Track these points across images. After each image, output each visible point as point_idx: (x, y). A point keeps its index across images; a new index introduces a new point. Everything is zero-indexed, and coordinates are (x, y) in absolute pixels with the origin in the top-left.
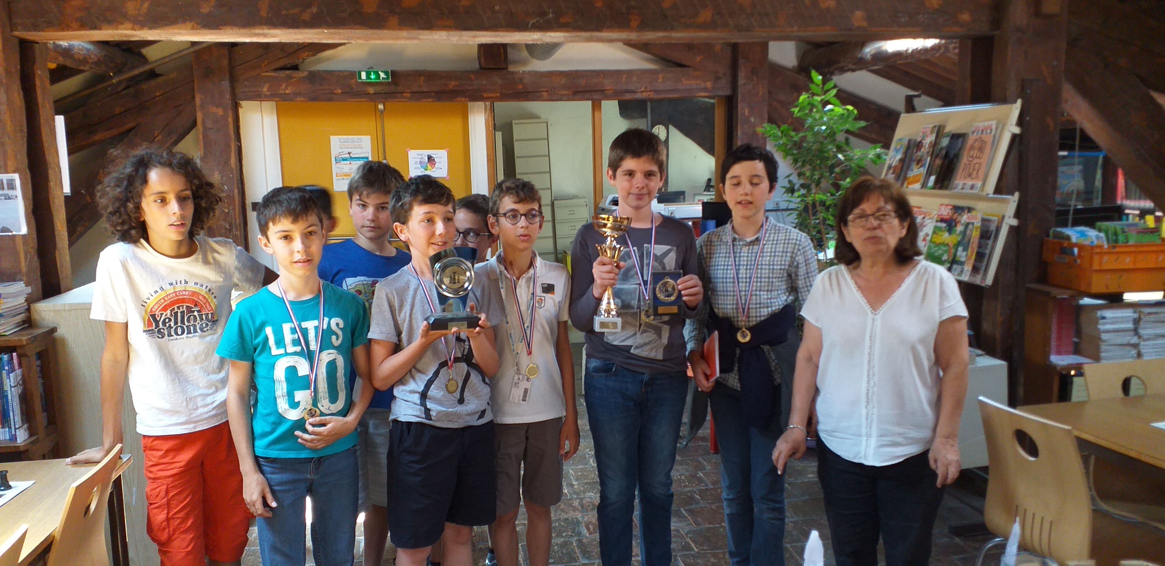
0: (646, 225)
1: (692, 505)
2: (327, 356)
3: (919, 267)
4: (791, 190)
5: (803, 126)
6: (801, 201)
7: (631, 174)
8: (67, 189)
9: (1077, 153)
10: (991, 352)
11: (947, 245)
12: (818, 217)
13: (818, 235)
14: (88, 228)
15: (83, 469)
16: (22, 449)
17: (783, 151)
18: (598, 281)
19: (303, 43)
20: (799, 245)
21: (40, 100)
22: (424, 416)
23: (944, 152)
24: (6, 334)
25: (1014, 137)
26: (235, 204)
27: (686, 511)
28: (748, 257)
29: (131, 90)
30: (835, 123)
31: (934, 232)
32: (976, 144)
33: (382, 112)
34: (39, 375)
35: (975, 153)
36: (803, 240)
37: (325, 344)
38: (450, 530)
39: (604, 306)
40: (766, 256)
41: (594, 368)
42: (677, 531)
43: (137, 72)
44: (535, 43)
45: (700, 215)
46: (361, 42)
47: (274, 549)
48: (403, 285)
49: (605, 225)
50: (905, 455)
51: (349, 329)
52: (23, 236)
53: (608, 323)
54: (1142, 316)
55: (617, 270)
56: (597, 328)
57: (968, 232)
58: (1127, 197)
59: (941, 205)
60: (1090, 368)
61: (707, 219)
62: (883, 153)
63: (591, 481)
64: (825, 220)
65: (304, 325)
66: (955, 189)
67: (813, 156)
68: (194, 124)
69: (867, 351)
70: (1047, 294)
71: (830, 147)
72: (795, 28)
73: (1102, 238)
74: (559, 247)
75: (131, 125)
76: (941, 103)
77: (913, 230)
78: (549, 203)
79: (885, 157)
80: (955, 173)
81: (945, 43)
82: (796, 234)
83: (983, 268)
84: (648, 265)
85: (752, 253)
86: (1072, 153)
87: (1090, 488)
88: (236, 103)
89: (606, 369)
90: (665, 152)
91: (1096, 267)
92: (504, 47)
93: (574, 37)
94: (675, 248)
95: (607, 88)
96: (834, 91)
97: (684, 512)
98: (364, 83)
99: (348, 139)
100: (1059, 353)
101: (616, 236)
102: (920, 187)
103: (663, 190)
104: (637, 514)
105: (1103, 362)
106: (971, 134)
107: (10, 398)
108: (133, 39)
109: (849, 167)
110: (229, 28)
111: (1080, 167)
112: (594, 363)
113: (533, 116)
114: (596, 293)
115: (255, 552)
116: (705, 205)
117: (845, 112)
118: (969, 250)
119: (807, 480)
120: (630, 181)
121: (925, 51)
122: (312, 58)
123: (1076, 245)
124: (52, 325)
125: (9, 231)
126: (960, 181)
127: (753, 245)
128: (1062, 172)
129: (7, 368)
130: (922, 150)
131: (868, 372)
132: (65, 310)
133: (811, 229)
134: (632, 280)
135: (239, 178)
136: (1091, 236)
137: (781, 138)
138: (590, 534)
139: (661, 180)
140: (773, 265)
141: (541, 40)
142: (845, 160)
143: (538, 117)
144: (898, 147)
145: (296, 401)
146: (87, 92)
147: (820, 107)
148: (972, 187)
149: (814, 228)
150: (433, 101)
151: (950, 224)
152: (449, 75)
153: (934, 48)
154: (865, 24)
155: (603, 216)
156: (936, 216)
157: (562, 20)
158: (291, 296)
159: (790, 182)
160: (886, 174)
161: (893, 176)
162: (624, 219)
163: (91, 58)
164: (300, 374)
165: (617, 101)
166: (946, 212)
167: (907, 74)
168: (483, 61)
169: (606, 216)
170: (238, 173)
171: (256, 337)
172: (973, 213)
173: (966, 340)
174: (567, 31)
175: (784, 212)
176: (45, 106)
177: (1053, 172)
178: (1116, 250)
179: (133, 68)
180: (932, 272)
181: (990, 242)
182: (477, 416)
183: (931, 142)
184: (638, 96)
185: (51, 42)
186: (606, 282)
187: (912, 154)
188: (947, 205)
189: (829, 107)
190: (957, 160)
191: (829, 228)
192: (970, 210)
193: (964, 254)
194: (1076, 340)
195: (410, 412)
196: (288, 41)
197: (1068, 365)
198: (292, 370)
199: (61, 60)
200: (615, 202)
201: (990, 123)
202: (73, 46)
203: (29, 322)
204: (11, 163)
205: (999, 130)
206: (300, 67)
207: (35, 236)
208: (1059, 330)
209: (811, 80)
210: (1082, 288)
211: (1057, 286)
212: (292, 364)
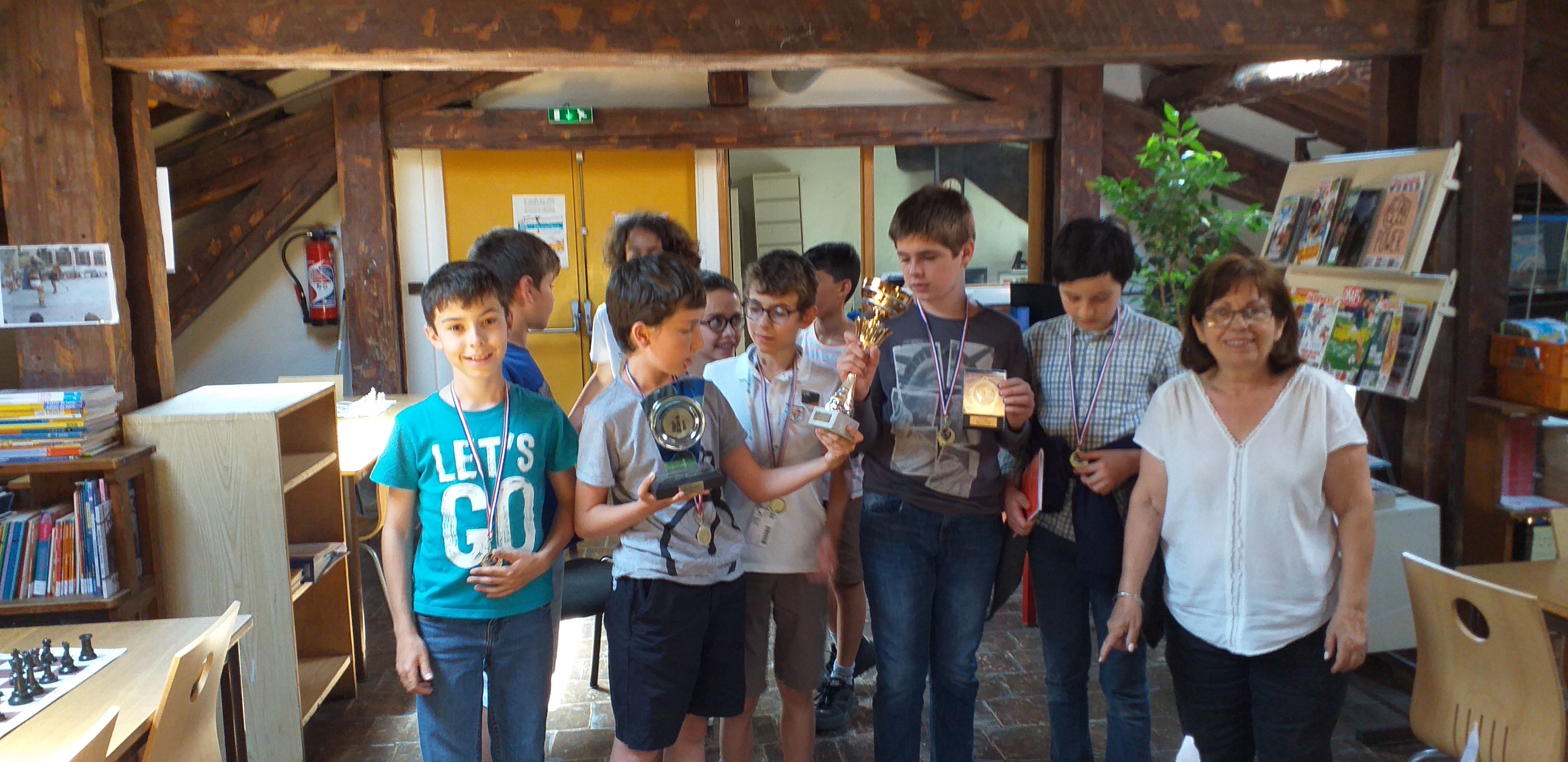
0: (955, 315)
1: (997, 696)
2: (510, 485)
5: (1153, 180)
6: (1150, 281)
8: (170, 265)
9: (1538, 216)
10: (1416, 491)
11: (1355, 343)
12: (1173, 303)
14: (195, 316)
16: (109, 607)
17: (1126, 214)
19: (477, 72)
21: (138, 148)
22: (666, 570)
23: (1351, 216)
24: (91, 454)
25: (1450, 194)
26: (386, 285)
27: (990, 704)
29: (253, 136)
30: (1198, 176)
31: (1337, 325)
32: (1396, 204)
33: (580, 164)
34: (132, 508)
35: (1395, 216)
36: (1173, 336)
37: (508, 468)
40: (1122, 355)
41: (873, 506)
43: (260, 111)
44: (787, 69)
45: (1007, 300)
46: (557, 69)
47: (438, 739)
50: (1285, 640)
51: (543, 450)
52: (115, 327)
57: (1385, 325)
59: (1347, 288)
60: (1561, 515)
61: (1018, 306)
62: (1264, 216)
65: (482, 443)
66: (1366, 265)
67: (1168, 220)
68: (334, 179)
69: (1230, 498)
70: (1497, 411)
71: (1190, 208)
72: (1144, 46)
75: (253, 180)
76: (1344, 149)
79: (1267, 222)
80: (1366, 244)
81: (1350, 68)
82: (1163, 329)
83: (1406, 375)
84: (954, 367)
86: (1529, 217)
88: (389, 152)
89: (890, 508)
91: (1565, 374)
92: (744, 75)
93: (841, 60)
94: (992, 346)
95: (881, 130)
96: (1196, 133)
97: (986, 705)
98: (558, 126)
99: (536, 200)
100: (1513, 493)
102: (1317, 263)
106: (1389, 190)
107: (94, 538)
108: (257, 67)
109: (1217, 235)
110: (384, 51)
111: (1541, 237)
112: (874, 499)
113: (779, 169)
116: (1015, 287)
117: (1211, 160)
118: (1386, 350)
119: (1157, 664)
121: (1322, 77)
122: (490, 92)
123: (1537, 344)
124: (149, 444)
126: (1373, 255)
128: (1517, 244)
129: (91, 499)
130: (1320, 212)
131: (1233, 527)
132: (167, 424)
134: (930, 386)
135: (392, 251)
136: (1560, 333)
137: (1123, 196)
140: (1131, 367)
141: (795, 65)
142: (1212, 225)
143: (788, 170)
144: (1286, 209)
145: (468, 543)
146: (194, 139)
147: (1176, 153)
148: (1391, 263)
150: (648, 149)
151: (1359, 314)
152: (669, 114)
153: (1334, 74)
154: (1240, 40)
156: (1339, 303)
157: (827, 38)
158: (467, 405)
160: (1268, 249)
161: (1279, 248)
163: (202, 93)
164: (475, 508)
165: (894, 147)
166: (1353, 298)
167: (1294, 108)
168: (715, 94)
170: (391, 245)
171: (420, 459)
172: (1392, 299)
174: (832, 53)
176: (144, 155)
177: (1505, 243)
179: (256, 106)
181: (1416, 340)
183: (1332, 202)
184: (924, 140)
185: (153, 72)
187: (1306, 218)
188: (1355, 288)
189: (1189, 153)
190: (1369, 227)
192: (1387, 294)
193: (1379, 355)
194: (1537, 475)
195: (648, 565)
196: (460, 69)
197: (1527, 510)
198: (464, 502)
199: (164, 96)
201: (1417, 175)
202: (180, 78)
203: (120, 440)
204: (99, 230)
205: (1429, 185)
206: (474, 104)
207: (129, 326)
208: (1514, 461)
209: (1164, 118)
210: (1548, 403)
211: (1510, 400)
212: (463, 494)
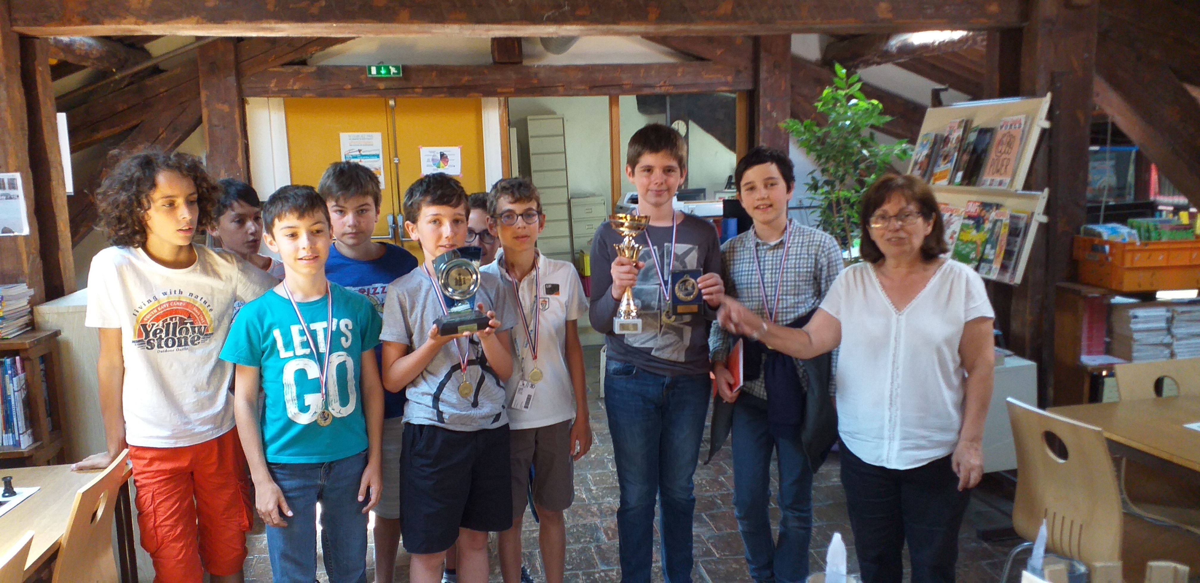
0: (666, 224)
1: (713, 509)
2: (337, 358)
3: (945, 266)
4: (815, 187)
5: (827, 121)
6: (825, 198)
7: (649, 169)
8: (70, 188)
9: (1108, 148)
10: (1020, 352)
11: (975, 242)
12: (842, 214)
13: (843, 234)
14: (91, 229)
15: (89, 475)
16: (26, 455)
17: (807, 147)
18: (616, 282)
19: (311, 38)
20: (823, 247)
21: (41, 97)
22: (436, 419)
23: (972, 147)
24: (9, 337)
25: (1044, 131)
27: (706, 516)
28: (772, 260)
29: (134, 86)
30: (860, 117)
31: (962, 230)
32: (1004, 139)
33: (393, 108)
34: (43, 379)
35: (1003, 148)
36: (827, 241)
37: (334, 346)
38: (465, 536)
39: (623, 307)
40: (792, 259)
41: (614, 370)
42: (698, 536)
43: (140, 67)
44: (550, 36)
45: (721, 212)
46: (372, 36)
47: (284, 556)
48: (415, 286)
49: (622, 225)
50: (929, 459)
51: (358, 331)
52: (26, 237)
53: (628, 324)
54: (1175, 315)
55: (636, 271)
56: (617, 330)
57: (996, 230)
58: (1161, 192)
59: (969, 202)
60: (1121, 368)
61: (728, 217)
62: (908, 148)
63: (610, 486)
64: (849, 217)
65: (313, 326)
66: (983, 185)
67: (838, 152)
68: (199, 121)
69: (891, 352)
70: (1078, 293)
71: (854, 142)
72: (818, 20)
73: (1134, 235)
74: (576, 247)
75: (135, 122)
76: (969, 97)
77: (939, 228)
78: (566, 201)
79: (910, 153)
80: (983, 169)
81: (973, 36)
82: (820, 236)
83: (1012, 266)
84: (669, 265)
85: (777, 257)
86: (1104, 148)
87: (1121, 491)
88: (243, 99)
89: (626, 371)
90: (685, 147)
91: (1128, 265)
92: (518, 41)
93: (591, 30)
94: (697, 247)
95: (624, 83)
96: (858, 86)
97: (705, 517)
98: (374, 78)
99: (358, 136)
100: (1090, 353)
101: (634, 235)
102: (947, 183)
103: (683, 187)
104: (657, 518)
105: (1135, 362)
106: (999, 129)
107: (13, 403)
108: (136, 34)
109: (873, 163)
110: (235, 22)
111: (1112, 163)
112: (614, 366)
113: (548, 112)
114: (615, 293)
115: (265, 559)
116: (726, 203)
117: (870, 106)
118: (998, 248)
119: (831, 484)
120: (648, 177)
121: (952, 43)
122: (321, 53)
123: (1107, 242)
124: (57, 328)
125: (11, 231)
126: (988, 177)
127: (778, 248)
128: (1094, 168)
129: (9, 372)
130: (949, 145)
131: (893, 373)
132: (68, 312)
133: (835, 227)
134: (652, 280)
136: (1123, 234)
137: (804, 133)
138: (609, 539)
139: (681, 176)
140: (799, 267)
141: (557, 33)
142: (870, 155)
143: (553, 113)
144: (925, 142)
145: (306, 404)
146: (90, 88)
147: (844, 101)
148: (1001, 183)
149: (839, 226)
150: (445, 97)
151: (978, 221)
152: (461, 70)
153: (961, 41)
154: (890, 16)
155: (621, 215)
156: (963, 213)
157: (578, 13)
158: (298, 297)
159: (813, 178)
160: (912, 171)
161: (920, 172)
162: (642, 217)
163: (92, 54)
164: (310, 377)
165: (635, 96)
166: (974, 209)
167: (933, 67)
168: (496, 55)
169: (623, 215)
170: (246, 173)
171: (264, 340)
172: (1002, 210)
173: (992, 340)
174: (583, 24)
175: (807, 210)
176: (46, 104)
177: (1084, 167)
178: (1147, 248)
179: (136, 63)
180: (958, 271)
181: (1019, 240)
182: (492, 419)
183: (958, 138)
184: (657, 91)
185: (52, 37)
186: (625, 283)
187: (939, 149)
188: (975, 202)
189: (853, 101)
190: (985, 156)
191: (854, 226)
192: (998, 206)
193: (992, 252)
194: (1107, 340)
195: (423, 414)
196: (296, 36)
197: (1100, 365)
198: (301, 373)
199: (62, 56)
200: (634, 200)
201: (1019, 117)
202: (75, 41)
203: (32, 325)
204: (12, 161)
205: (1028, 124)
206: (308, 62)
207: (38, 237)
208: (1091, 329)
209: (835, 74)
210: (1114, 287)
211: (1088, 284)
212: (301, 367)
